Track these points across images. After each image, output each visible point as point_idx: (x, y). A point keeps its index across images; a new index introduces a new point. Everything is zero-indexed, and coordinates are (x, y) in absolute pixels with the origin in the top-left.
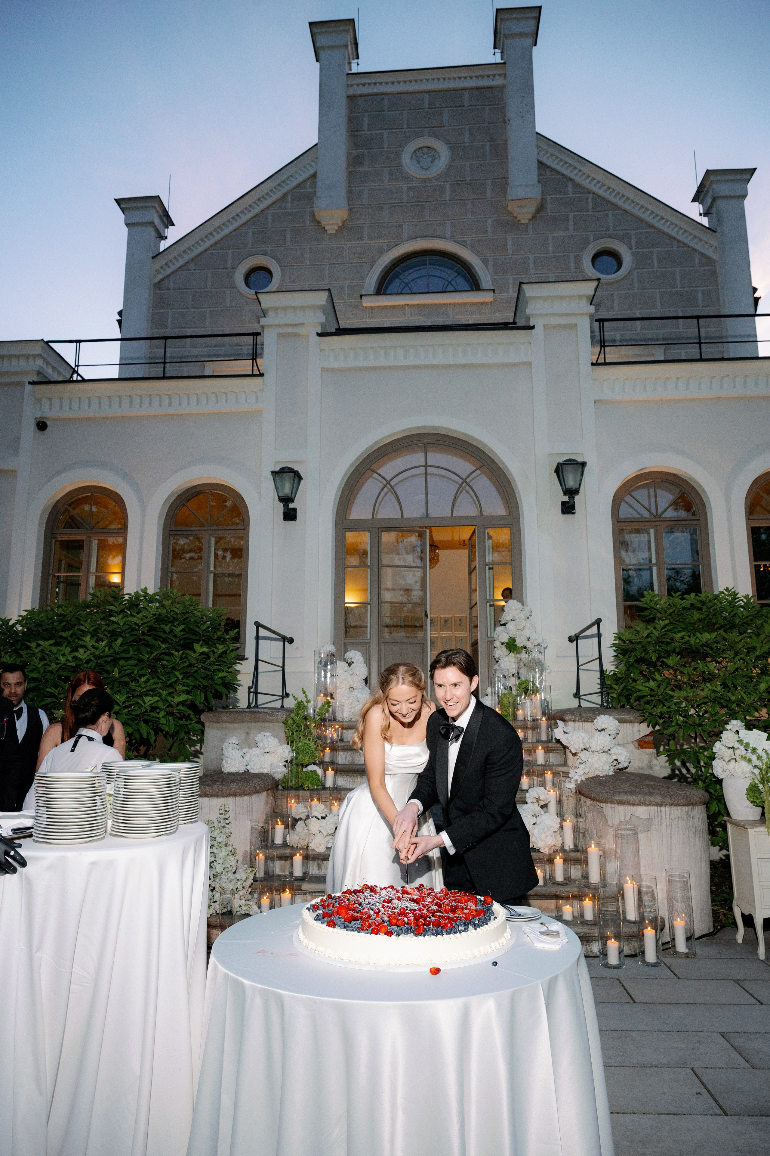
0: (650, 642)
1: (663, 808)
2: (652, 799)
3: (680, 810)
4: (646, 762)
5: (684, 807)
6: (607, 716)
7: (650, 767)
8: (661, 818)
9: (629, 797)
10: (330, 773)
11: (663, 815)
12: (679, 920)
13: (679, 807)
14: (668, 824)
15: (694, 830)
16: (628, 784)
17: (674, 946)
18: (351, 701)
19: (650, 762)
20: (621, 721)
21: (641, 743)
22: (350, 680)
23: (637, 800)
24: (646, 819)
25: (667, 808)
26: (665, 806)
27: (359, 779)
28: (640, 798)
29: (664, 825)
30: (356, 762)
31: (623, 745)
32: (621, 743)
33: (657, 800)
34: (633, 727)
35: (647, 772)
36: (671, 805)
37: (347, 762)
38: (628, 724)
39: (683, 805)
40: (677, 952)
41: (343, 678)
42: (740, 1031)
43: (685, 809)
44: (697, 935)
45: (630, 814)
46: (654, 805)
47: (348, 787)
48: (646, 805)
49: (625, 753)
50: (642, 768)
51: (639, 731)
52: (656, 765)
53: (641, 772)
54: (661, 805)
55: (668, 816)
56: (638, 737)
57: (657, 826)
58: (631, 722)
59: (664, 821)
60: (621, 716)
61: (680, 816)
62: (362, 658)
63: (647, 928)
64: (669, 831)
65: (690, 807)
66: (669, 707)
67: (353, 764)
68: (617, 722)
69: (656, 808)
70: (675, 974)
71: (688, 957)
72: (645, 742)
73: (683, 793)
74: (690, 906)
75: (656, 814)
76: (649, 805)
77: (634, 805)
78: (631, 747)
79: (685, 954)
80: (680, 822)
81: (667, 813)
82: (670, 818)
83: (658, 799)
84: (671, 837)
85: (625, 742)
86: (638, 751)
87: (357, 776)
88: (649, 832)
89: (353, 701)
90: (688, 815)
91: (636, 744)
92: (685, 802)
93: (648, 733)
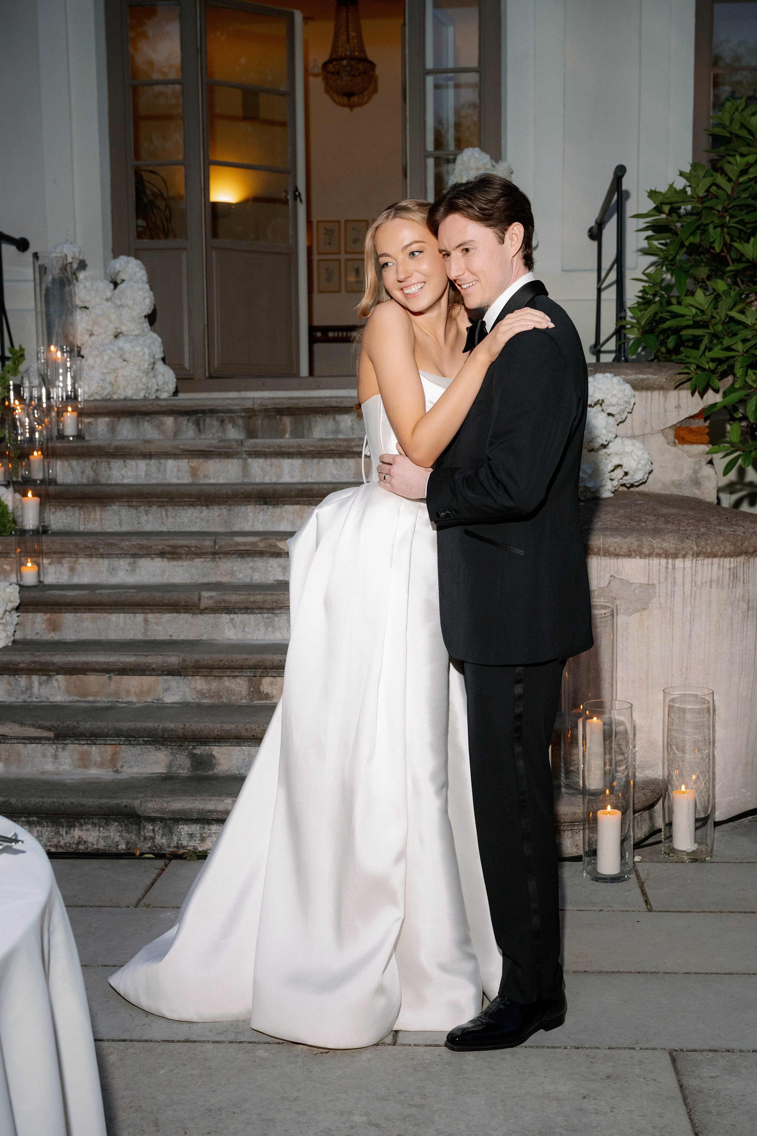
0: (712, 208)
1: (679, 562)
2: (656, 543)
3: (715, 566)
4: (687, 472)
5: (727, 560)
6: (608, 375)
7: (697, 483)
8: (674, 583)
9: (610, 540)
10: (31, 500)
11: (679, 575)
12: (683, 788)
13: (716, 560)
14: (687, 594)
15: (744, 606)
16: (621, 512)
17: (670, 837)
18: (106, 358)
19: (695, 472)
20: (636, 386)
21: (682, 433)
22: (113, 317)
23: (625, 547)
24: (641, 585)
25: (688, 562)
26: (684, 557)
27: (98, 513)
28: (632, 541)
29: (678, 598)
30: (103, 481)
31: (643, 437)
32: (637, 432)
33: (665, 545)
34: (666, 398)
35: (688, 492)
36: (698, 555)
37: (85, 481)
38: (656, 393)
39: (725, 555)
40: (672, 850)
41: (100, 312)
42: (716, 1045)
43: (728, 563)
44: (719, 816)
45: (608, 576)
46: (659, 555)
47: (76, 529)
48: (642, 555)
49: (640, 453)
50: (678, 485)
51: (678, 407)
52: (709, 478)
53: (676, 492)
54: (675, 556)
55: (688, 579)
56: (674, 418)
57: (662, 600)
58: (661, 388)
59: (678, 589)
60: (641, 376)
61: (715, 577)
62: (144, 272)
63: (605, 808)
64: (688, 610)
65: (741, 559)
66: (729, 349)
67: (96, 483)
68: (628, 387)
69: (663, 561)
70: (647, 902)
71: (696, 860)
72: (691, 431)
73: (728, 530)
74: (711, 759)
75: (662, 576)
76: (649, 555)
77: (617, 555)
78: (660, 439)
79: (688, 854)
80: (713, 590)
81: (688, 572)
82: (694, 582)
83: (669, 543)
84: (692, 622)
85: (647, 431)
86: (674, 449)
87: (94, 508)
88: (645, 613)
89: (110, 358)
90: (734, 575)
91: (671, 433)
92: (729, 548)
93: (696, 411)
